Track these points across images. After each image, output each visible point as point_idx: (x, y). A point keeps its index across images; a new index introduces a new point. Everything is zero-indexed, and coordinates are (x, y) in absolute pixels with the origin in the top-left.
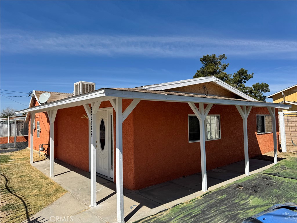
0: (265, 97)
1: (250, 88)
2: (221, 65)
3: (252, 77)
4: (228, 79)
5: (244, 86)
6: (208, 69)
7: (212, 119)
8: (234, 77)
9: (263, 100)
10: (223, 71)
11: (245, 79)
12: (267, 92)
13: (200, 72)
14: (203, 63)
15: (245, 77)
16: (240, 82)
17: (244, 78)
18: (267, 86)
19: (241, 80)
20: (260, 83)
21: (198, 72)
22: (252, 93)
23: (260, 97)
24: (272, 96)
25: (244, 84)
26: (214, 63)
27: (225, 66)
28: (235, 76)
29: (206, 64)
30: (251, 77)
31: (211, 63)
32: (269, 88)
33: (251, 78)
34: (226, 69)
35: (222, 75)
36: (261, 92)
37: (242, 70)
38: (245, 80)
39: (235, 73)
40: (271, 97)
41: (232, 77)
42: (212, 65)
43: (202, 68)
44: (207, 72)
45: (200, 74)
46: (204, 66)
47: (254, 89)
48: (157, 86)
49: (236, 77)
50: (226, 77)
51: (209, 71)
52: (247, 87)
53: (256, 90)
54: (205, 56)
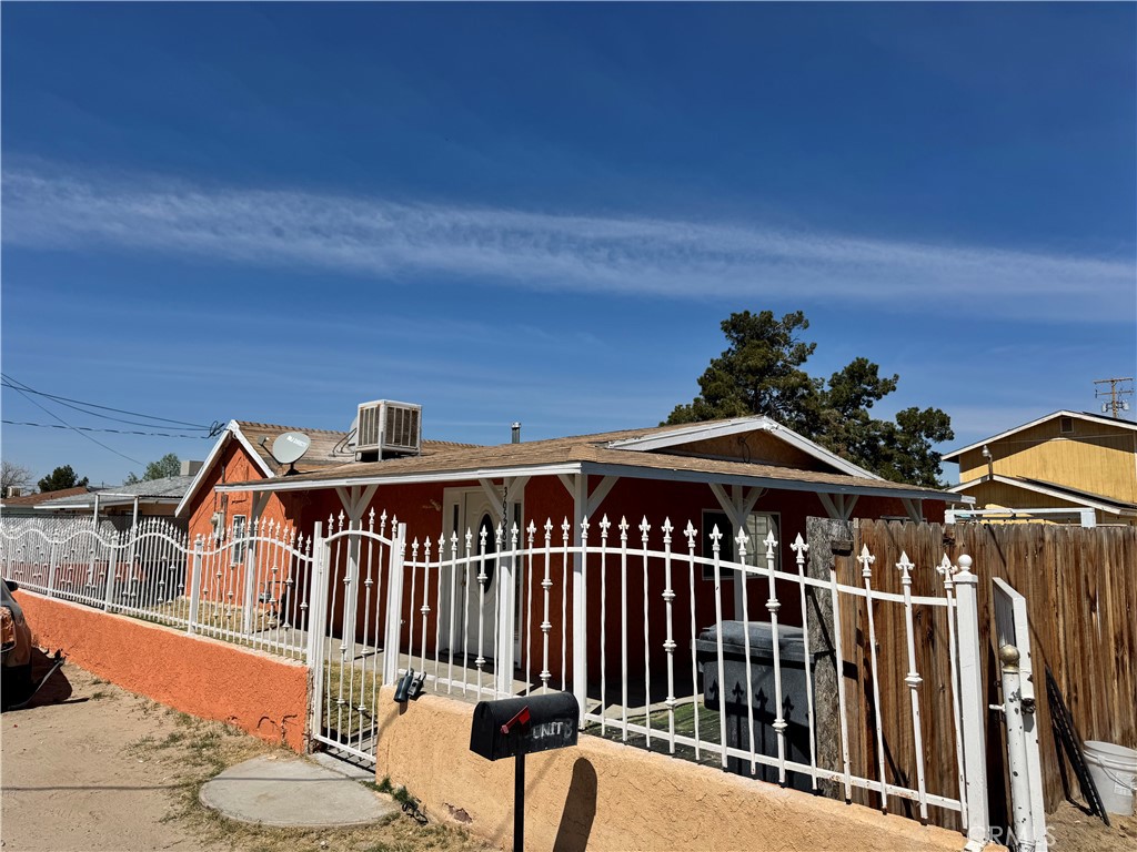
0: (937, 456)
1: (887, 425)
2: (791, 346)
3: (894, 389)
4: (810, 394)
5: (867, 418)
6: (746, 357)
7: (760, 524)
8: (831, 385)
9: (933, 467)
10: (796, 368)
11: (869, 394)
12: (946, 442)
13: (722, 364)
14: (732, 337)
15: (869, 388)
16: (855, 403)
17: (865, 389)
18: (945, 421)
19: (858, 397)
20: (922, 410)
21: (714, 366)
22: (895, 441)
23: (923, 457)
24: (957, 456)
25: (868, 410)
26: (768, 339)
27: (804, 352)
28: (836, 381)
29: (740, 341)
30: (889, 387)
31: (758, 338)
32: (952, 426)
33: (891, 393)
34: (805, 360)
35: (793, 380)
36: (924, 438)
37: (861, 363)
38: (871, 399)
39: (836, 374)
40: (954, 460)
41: (826, 384)
42: (758, 347)
43: (728, 352)
44: (744, 368)
45: (721, 372)
46: (733, 348)
47: (899, 428)
48: (637, 440)
49: (841, 387)
50: (806, 387)
51: (748, 366)
52: (876, 422)
53: (908, 433)
54: (738, 313)
